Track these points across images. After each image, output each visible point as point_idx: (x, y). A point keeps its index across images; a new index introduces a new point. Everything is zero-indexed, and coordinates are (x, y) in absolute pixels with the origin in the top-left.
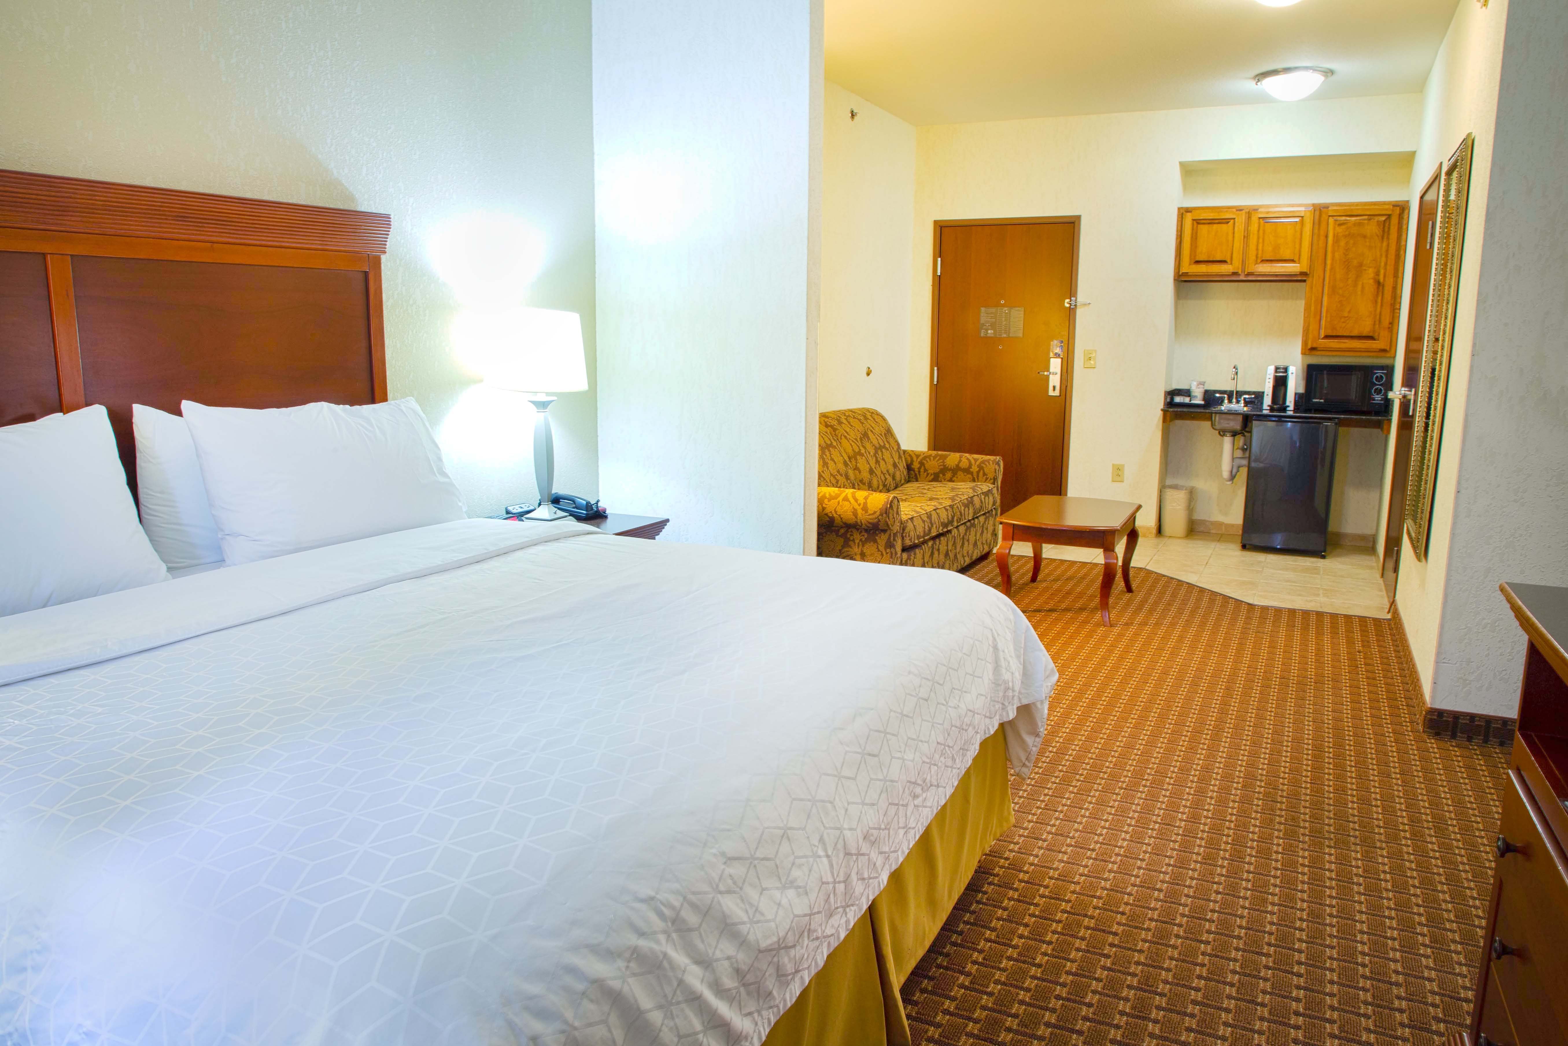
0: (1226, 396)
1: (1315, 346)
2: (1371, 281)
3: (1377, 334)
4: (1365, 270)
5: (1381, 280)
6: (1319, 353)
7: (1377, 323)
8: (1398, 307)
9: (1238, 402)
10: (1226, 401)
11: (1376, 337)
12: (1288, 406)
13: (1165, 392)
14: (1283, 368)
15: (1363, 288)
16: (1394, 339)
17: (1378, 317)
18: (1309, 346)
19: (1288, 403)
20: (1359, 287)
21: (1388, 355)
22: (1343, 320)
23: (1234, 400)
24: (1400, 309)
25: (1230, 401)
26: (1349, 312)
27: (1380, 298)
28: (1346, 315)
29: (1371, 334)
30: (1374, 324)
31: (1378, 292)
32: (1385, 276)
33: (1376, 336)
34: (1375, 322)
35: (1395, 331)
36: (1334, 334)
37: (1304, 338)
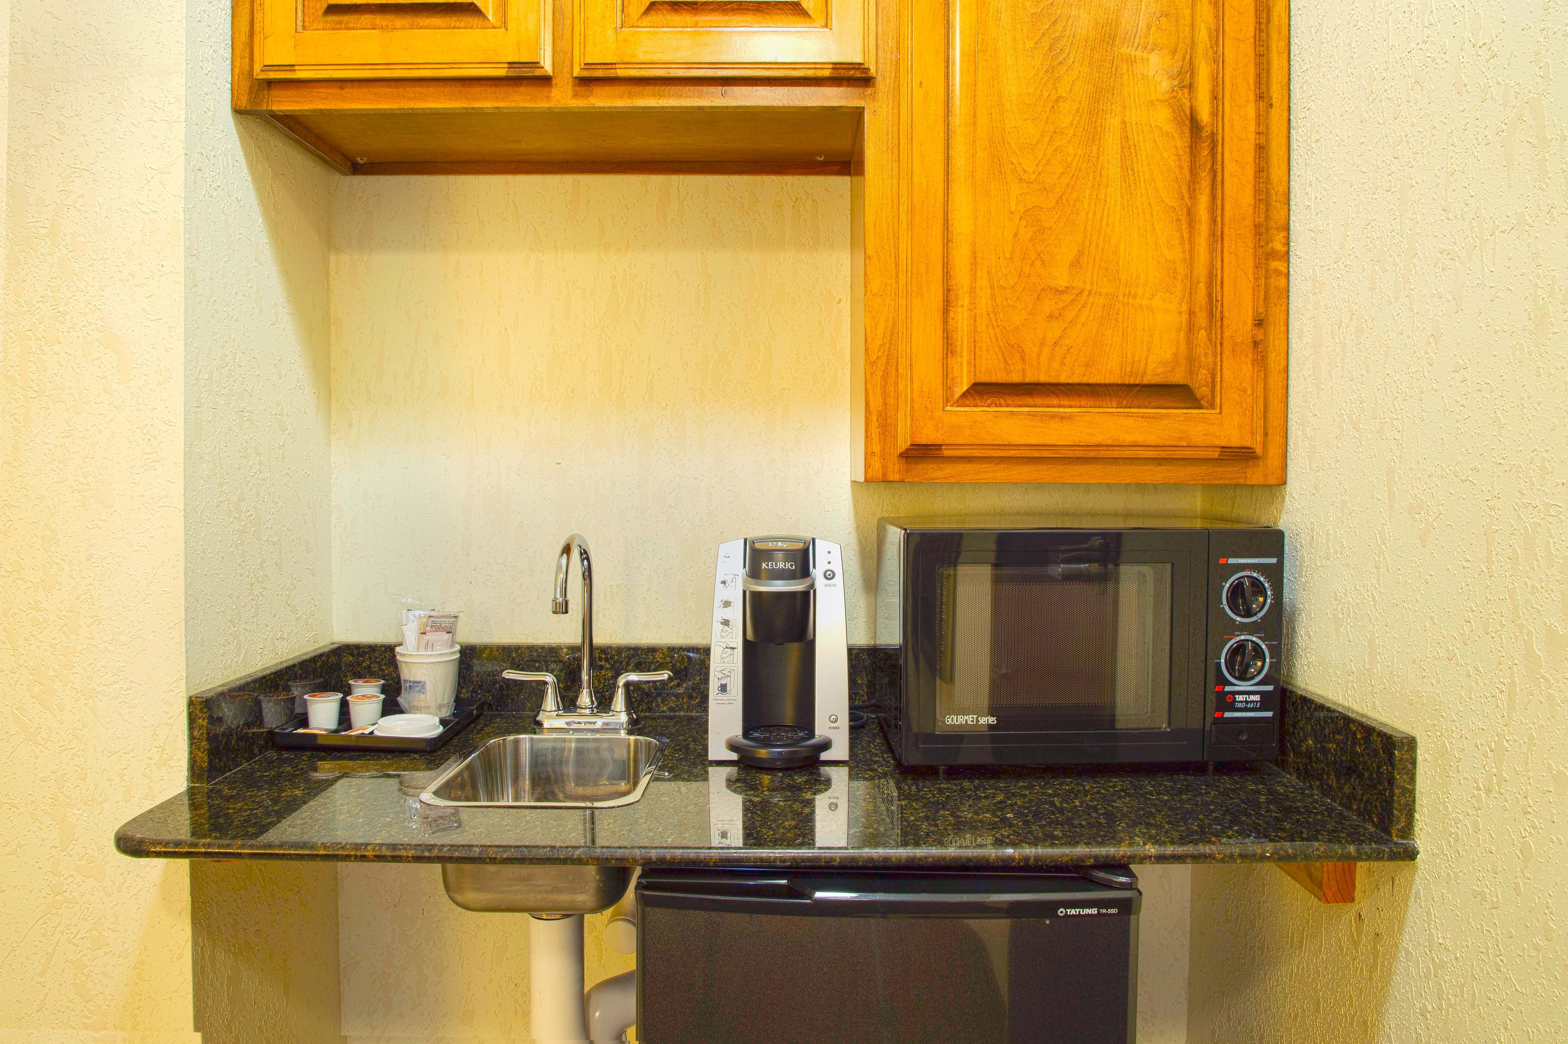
0: (549, 678)
1: (928, 435)
2: (1162, 116)
3: (1203, 375)
4: (1131, 61)
5: (1204, 115)
6: (949, 470)
7: (1202, 319)
8: (1278, 246)
9: (603, 703)
10: (550, 702)
11: (1203, 391)
12: (826, 745)
13: (191, 703)
14: (789, 554)
15: (1127, 148)
16: (1275, 404)
17: (1202, 289)
18: (903, 444)
19: (822, 729)
20: (1112, 145)
21: (1254, 476)
22: (1048, 306)
23: (585, 699)
24: (1286, 256)
25: (569, 704)
26: (1076, 264)
27: (1203, 200)
28: (1062, 282)
29: (1178, 377)
30: (1191, 328)
31: (1193, 171)
32: (1215, 98)
33: (1200, 383)
34: (1191, 313)
35: (1274, 362)
36: (1016, 378)
37: (876, 403)
